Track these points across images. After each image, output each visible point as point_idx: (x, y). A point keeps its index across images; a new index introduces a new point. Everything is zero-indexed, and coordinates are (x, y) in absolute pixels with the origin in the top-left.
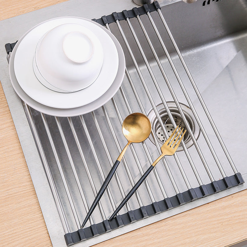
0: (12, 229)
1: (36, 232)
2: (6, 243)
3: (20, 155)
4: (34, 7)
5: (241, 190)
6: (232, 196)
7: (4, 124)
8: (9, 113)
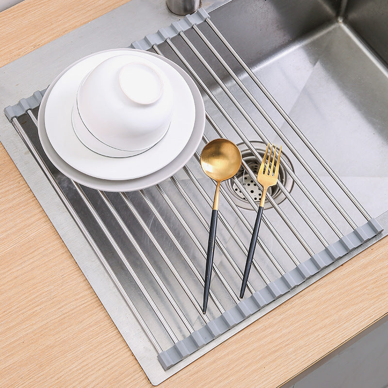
0: (80, 361)
1: (116, 357)
2: (77, 383)
3: (66, 255)
4: (32, 46)
5: (381, 237)
6: (372, 248)
7: (31, 217)
8: (34, 200)
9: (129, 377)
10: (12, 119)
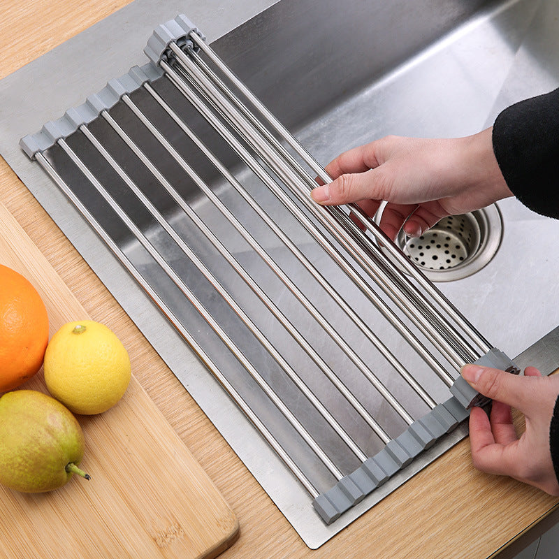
1: (247, 509)
9: (272, 539)
10: (34, 156)
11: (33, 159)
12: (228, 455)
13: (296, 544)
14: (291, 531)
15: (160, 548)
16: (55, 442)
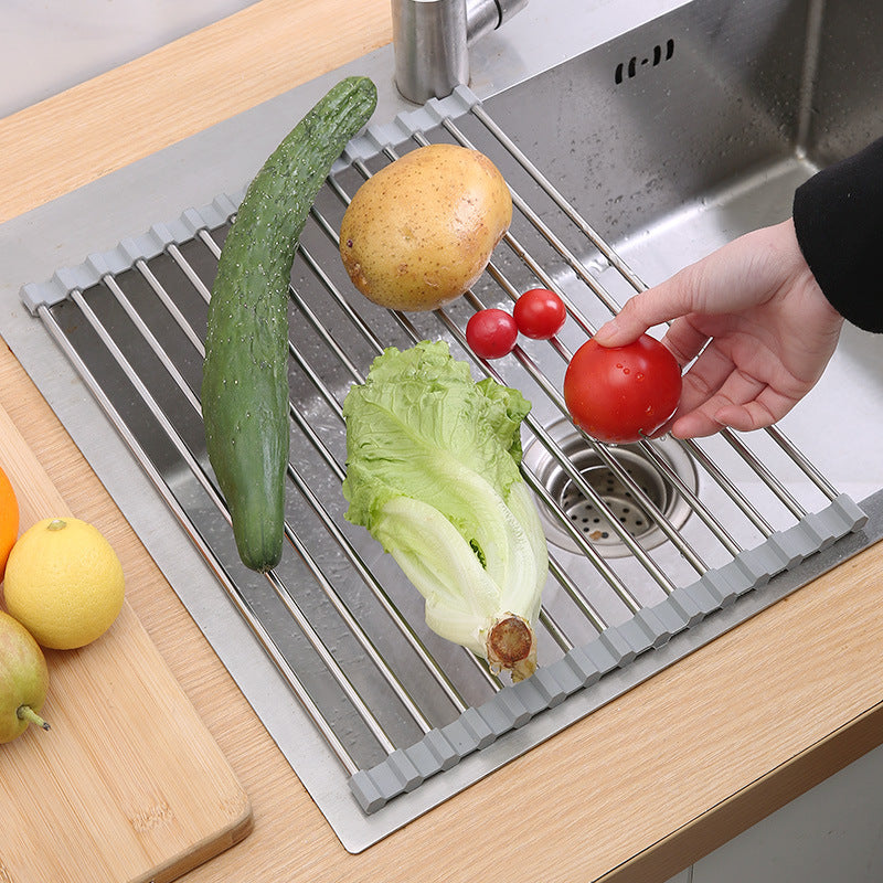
8: (92, 476)
9: (297, 838)
10: (37, 310)
11: (36, 316)
12: (250, 722)
13: (330, 846)
14: (325, 828)
15: (137, 833)
16: (5, 670)
